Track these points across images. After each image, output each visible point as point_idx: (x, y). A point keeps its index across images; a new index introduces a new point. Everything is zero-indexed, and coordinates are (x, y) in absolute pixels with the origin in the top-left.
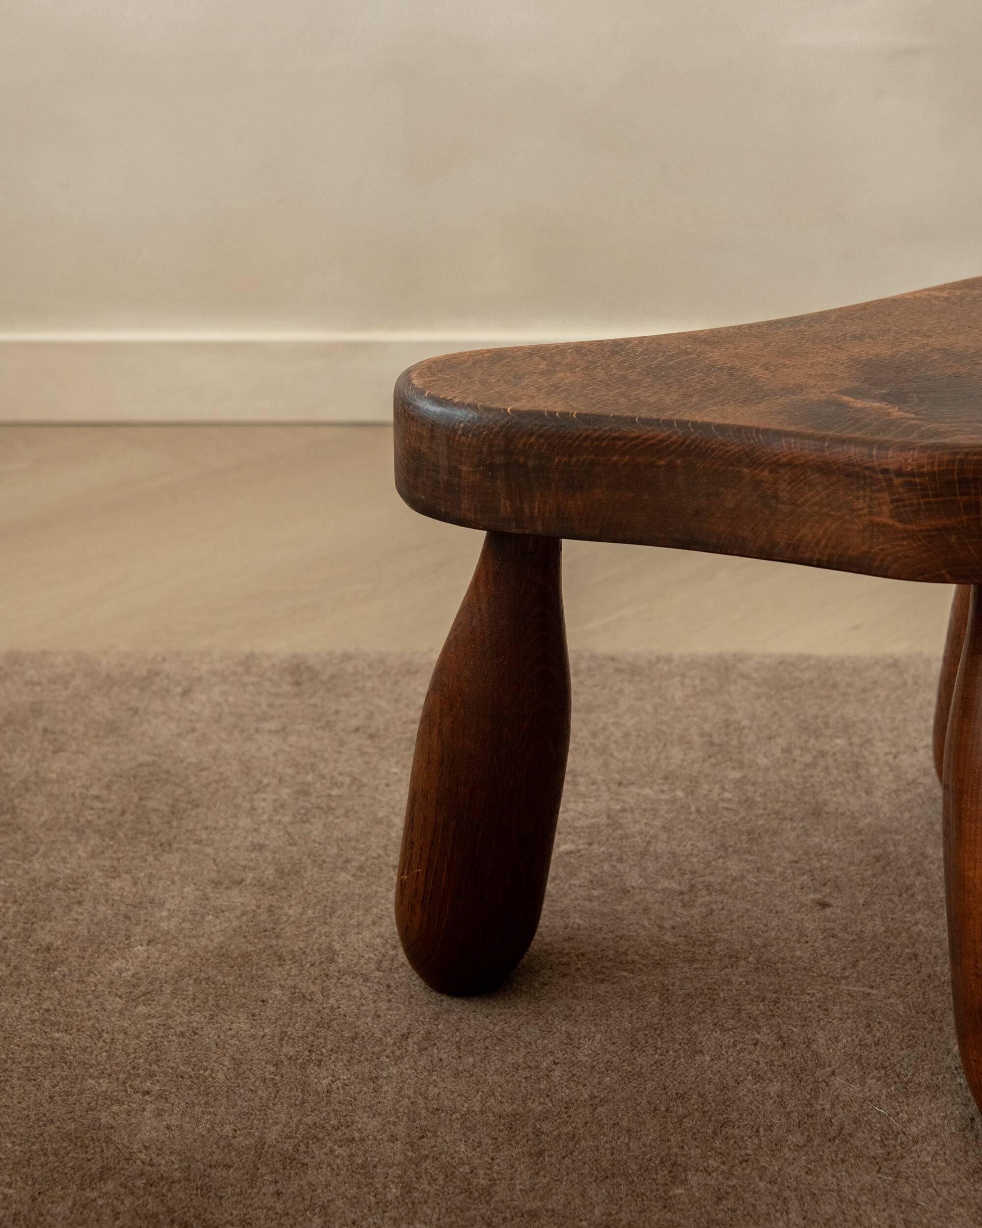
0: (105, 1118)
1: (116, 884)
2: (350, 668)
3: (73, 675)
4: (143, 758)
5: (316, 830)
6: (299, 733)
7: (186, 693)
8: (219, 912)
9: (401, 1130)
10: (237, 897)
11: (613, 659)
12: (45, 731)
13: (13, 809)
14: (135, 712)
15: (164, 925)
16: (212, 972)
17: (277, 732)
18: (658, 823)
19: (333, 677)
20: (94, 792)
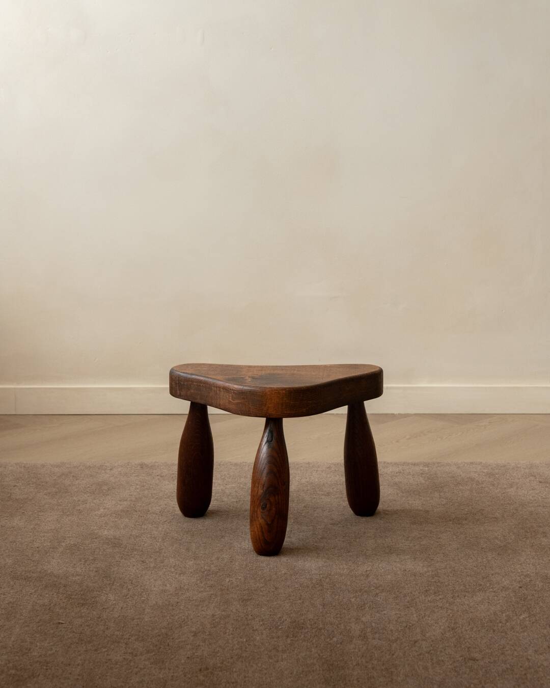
0: (96, 532)
1: (95, 501)
2: (157, 464)
3: (79, 466)
4: (100, 480)
5: (146, 492)
6: (143, 476)
7: (111, 469)
8: (120, 505)
9: (163, 533)
10: (125, 503)
11: (230, 462)
12: (73, 476)
13: (67, 489)
14: (97, 473)
15: (107, 507)
16: (119, 513)
17: (136, 476)
18: (234, 490)
19: (151, 466)
20: (88, 486)
